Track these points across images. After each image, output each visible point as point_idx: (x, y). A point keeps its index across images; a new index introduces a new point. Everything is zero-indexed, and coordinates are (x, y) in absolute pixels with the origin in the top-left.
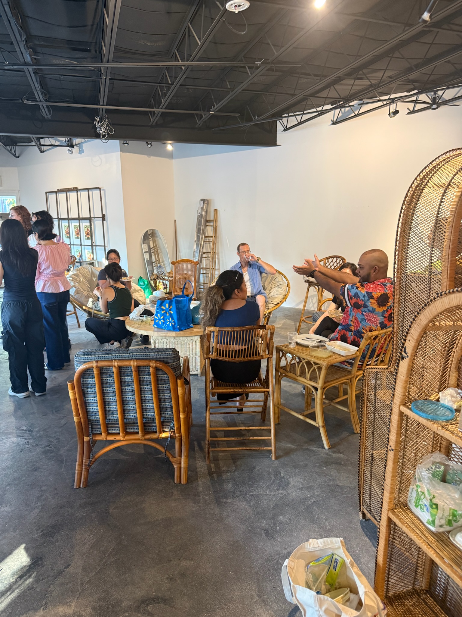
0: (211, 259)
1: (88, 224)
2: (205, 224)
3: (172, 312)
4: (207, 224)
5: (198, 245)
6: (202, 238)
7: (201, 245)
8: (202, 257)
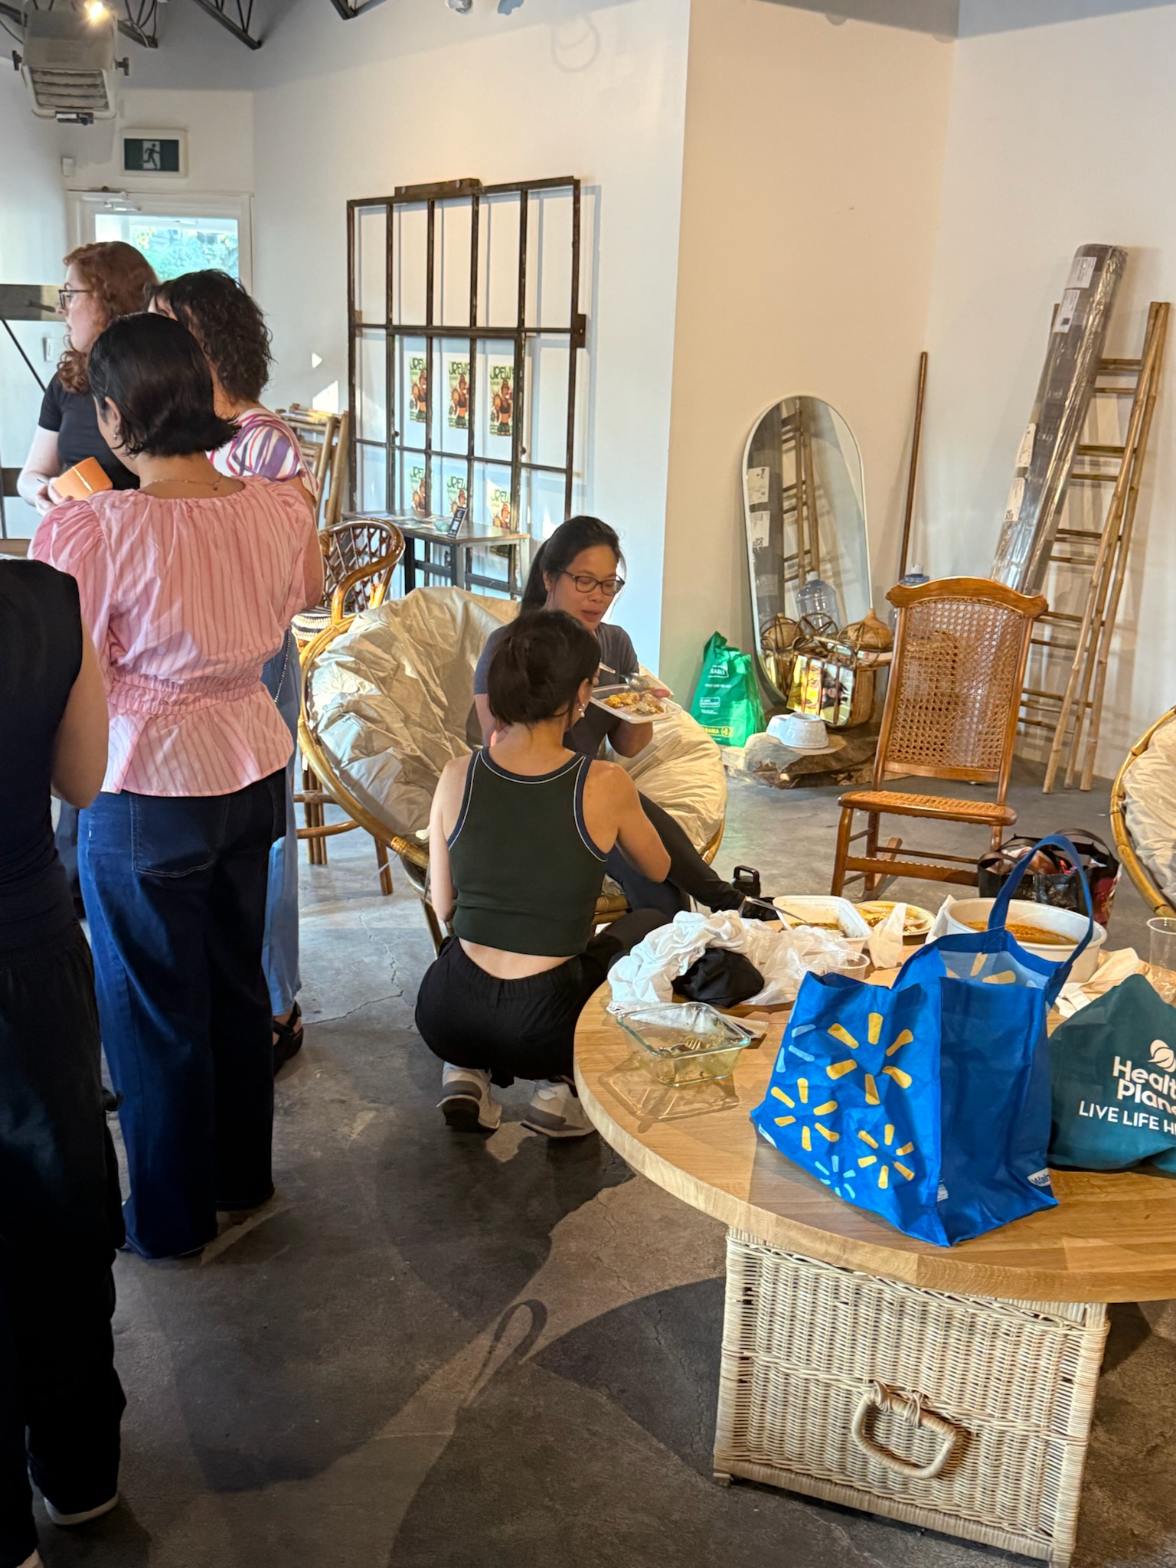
0: (1095, 573)
1: (509, 362)
2: (1092, 381)
3: (905, 1080)
4: (1101, 382)
5: (1033, 493)
6: (1061, 458)
7: (1051, 491)
8: (1046, 557)
